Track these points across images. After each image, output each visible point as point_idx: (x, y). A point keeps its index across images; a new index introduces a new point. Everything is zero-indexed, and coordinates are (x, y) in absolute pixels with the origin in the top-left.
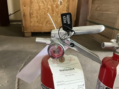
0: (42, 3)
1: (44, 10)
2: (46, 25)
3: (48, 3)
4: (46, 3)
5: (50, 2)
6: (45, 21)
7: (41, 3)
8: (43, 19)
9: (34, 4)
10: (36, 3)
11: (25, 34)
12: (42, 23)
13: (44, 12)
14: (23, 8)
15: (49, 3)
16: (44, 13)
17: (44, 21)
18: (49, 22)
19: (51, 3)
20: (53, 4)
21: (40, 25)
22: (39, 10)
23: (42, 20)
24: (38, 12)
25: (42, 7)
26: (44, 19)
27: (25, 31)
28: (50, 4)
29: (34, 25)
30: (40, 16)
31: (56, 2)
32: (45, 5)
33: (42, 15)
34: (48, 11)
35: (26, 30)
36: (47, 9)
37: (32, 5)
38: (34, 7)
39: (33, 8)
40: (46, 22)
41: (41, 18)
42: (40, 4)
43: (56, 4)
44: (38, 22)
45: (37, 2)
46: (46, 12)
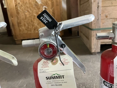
0: (28, 12)
1: (31, 18)
2: (34, 32)
3: (33, 11)
4: (31, 12)
5: (35, 10)
6: (33, 28)
7: (27, 12)
8: (30, 26)
9: (20, 14)
10: (22, 13)
11: (16, 42)
12: (30, 31)
13: (30, 20)
14: (11, 19)
15: (34, 11)
16: (30, 21)
18: (37, 28)
19: (36, 11)
20: (37, 11)
21: (29, 32)
22: (26, 18)
23: (30, 27)
24: (25, 21)
25: (28, 16)
26: (32, 26)
27: (16, 39)
28: (35, 12)
29: (24, 33)
30: (27, 24)
31: (41, 9)
32: (30, 13)
33: (29, 23)
34: (34, 18)
35: (16, 38)
36: (33, 17)
37: (18, 15)
38: (20, 17)
39: (20, 18)
41: (28, 25)
42: (26, 14)
43: (40, 11)
44: (26, 29)
45: (23, 12)
46: (33, 20)
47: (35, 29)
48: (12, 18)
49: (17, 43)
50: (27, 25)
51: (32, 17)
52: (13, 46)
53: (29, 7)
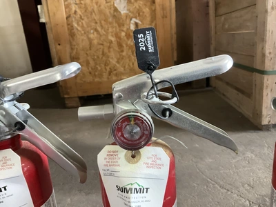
0: (95, 33)
1: (101, 46)
2: (108, 78)
3: (107, 31)
4: (102, 32)
5: (113, 27)
6: (106, 70)
7: (93, 33)
8: (100, 66)
9: (78, 36)
10: (82, 35)
11: (67, 102)
12: (101, 75)
13: (101, 50)
14: (56, 48)
15: (110, 30)
16: (101, 53)
17: (104, 70)
18: (115, 70)
19: (114, 29)
20: (118, 30)
21: (97, 80)
22: (90, 47)
23: (99, 68)
24: (88, 53)
25: (95, 42)
26: (103, 66)
27: (66, 96)
28: (112, 32)
29: (85, 81)
30: (94, 60)
31: (125, 26)
32: (101, 36)
33: (98, 57)
34: (109, 47)
35: (68, 94)
36: (107, 44)
37: (73, 39)
38: (78, 44)
39: (76, 47)
40: (107, 72)
41: (96, 64)
42: (91, 36)
43: (125, 29)
44: (90, 73)
45: (85, 33)
46: (106, 50)
47: (110, 73)
48: (58, 47)
49: (69, 105)
50: (92, 63)
51: (105, 43)
52: (58, 111)
53: (98, 22)
